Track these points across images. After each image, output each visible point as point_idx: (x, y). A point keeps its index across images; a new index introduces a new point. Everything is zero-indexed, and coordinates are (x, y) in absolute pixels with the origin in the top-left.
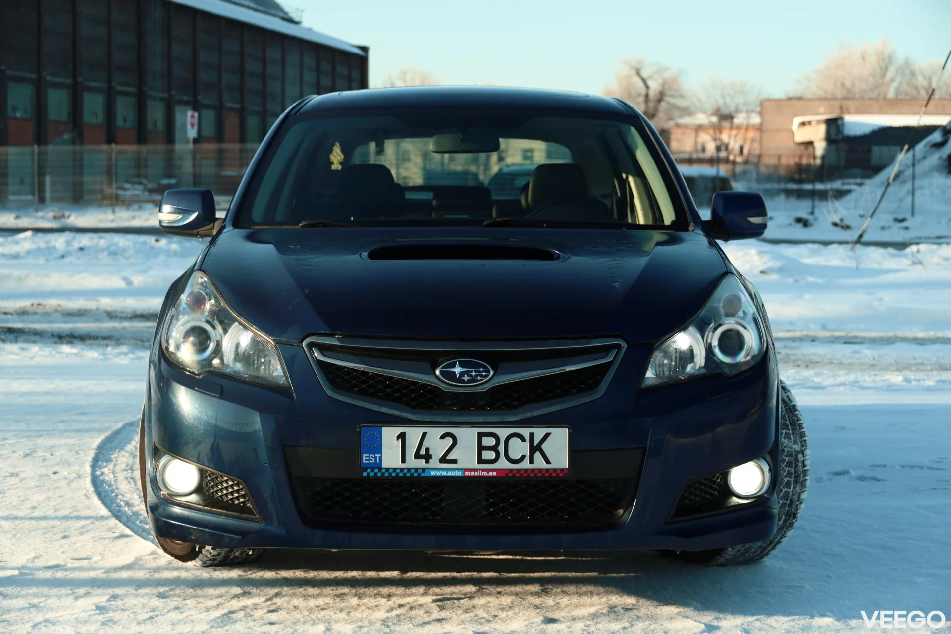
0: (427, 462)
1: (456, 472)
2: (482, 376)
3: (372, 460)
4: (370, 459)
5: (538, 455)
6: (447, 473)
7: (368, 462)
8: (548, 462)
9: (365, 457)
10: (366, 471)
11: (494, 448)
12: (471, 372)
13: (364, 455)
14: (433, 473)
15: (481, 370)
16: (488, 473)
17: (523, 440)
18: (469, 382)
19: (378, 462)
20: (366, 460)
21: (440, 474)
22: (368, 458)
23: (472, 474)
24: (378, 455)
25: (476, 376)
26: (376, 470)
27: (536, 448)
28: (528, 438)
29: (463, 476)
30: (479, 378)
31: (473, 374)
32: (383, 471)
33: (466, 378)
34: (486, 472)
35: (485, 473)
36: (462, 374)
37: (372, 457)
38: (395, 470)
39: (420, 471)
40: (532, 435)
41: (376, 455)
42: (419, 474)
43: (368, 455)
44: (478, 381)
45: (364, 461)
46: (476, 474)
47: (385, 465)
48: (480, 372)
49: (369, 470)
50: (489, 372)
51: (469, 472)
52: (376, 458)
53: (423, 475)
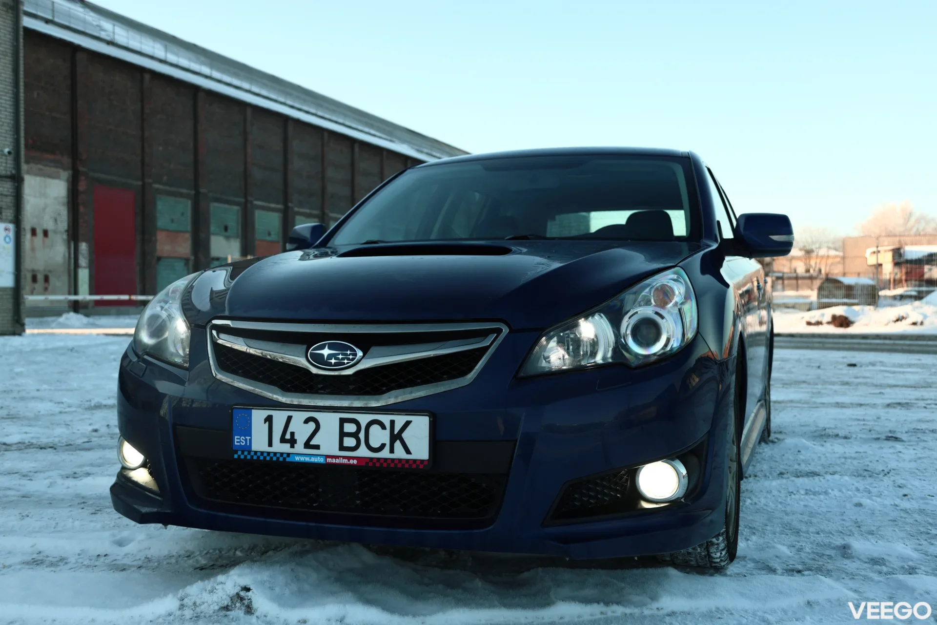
0: (292, 446)
1: (319, 458)
2: (348, 359)
3: (243, 442)
4: (241, 441)
5: (398, 444)
6: (310, 459)
7: (239, 444)
8: (408, 451)
9: (237, 439)
10: (237, 453)
11: (355, 435)
12: (338, 354)
13: (236, 437)
14: (297, 459)
15: (349, 352)
16: (349, 461)
17: (383, 427)
18: (336, 364)
19: (248, 445)
20: (237, 442)
21: (303, 460)
22: (239, 440)
23: (334, 461)
24: (248, 438)
25: (344, 359)
26: (246, 453)
27: (396, 437)
28: (388, 425)
29: (325, 462)
30: (346, 361)
31: (340, 357)
32: (252, 454)
33: (333, 361)
34: (347, 460)
35: (345, 461)
36: (330, 356)
37: (243, 439)
38: (262, 453)
39: (285, 456)
40: (392, 423)
41: (246, 437)
42: (285, 459)
43: (239, 437)
44: (344, 364)
45: (236, 444)
46: (337, 461)
47: (254, 448)
48: (346, 354)
49: (240, 453)
50: (355, 355)
51: (331, 459)
52: (246, 440)
53: (288, 460)
